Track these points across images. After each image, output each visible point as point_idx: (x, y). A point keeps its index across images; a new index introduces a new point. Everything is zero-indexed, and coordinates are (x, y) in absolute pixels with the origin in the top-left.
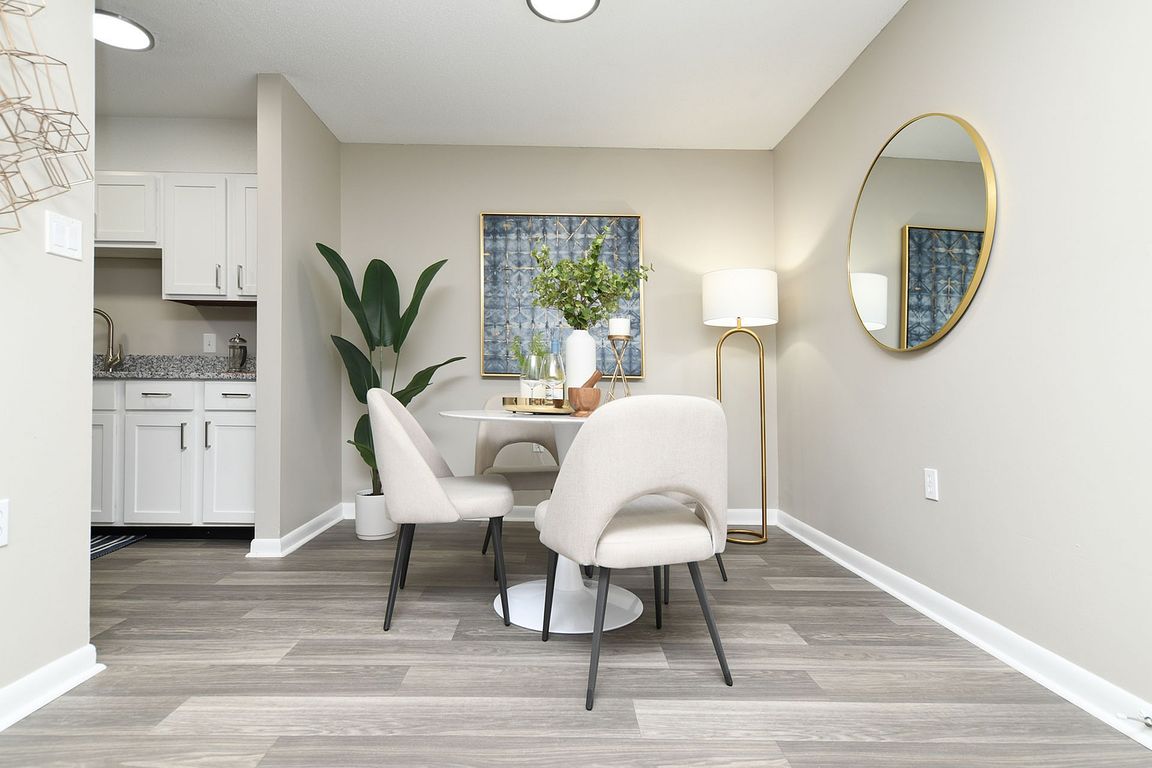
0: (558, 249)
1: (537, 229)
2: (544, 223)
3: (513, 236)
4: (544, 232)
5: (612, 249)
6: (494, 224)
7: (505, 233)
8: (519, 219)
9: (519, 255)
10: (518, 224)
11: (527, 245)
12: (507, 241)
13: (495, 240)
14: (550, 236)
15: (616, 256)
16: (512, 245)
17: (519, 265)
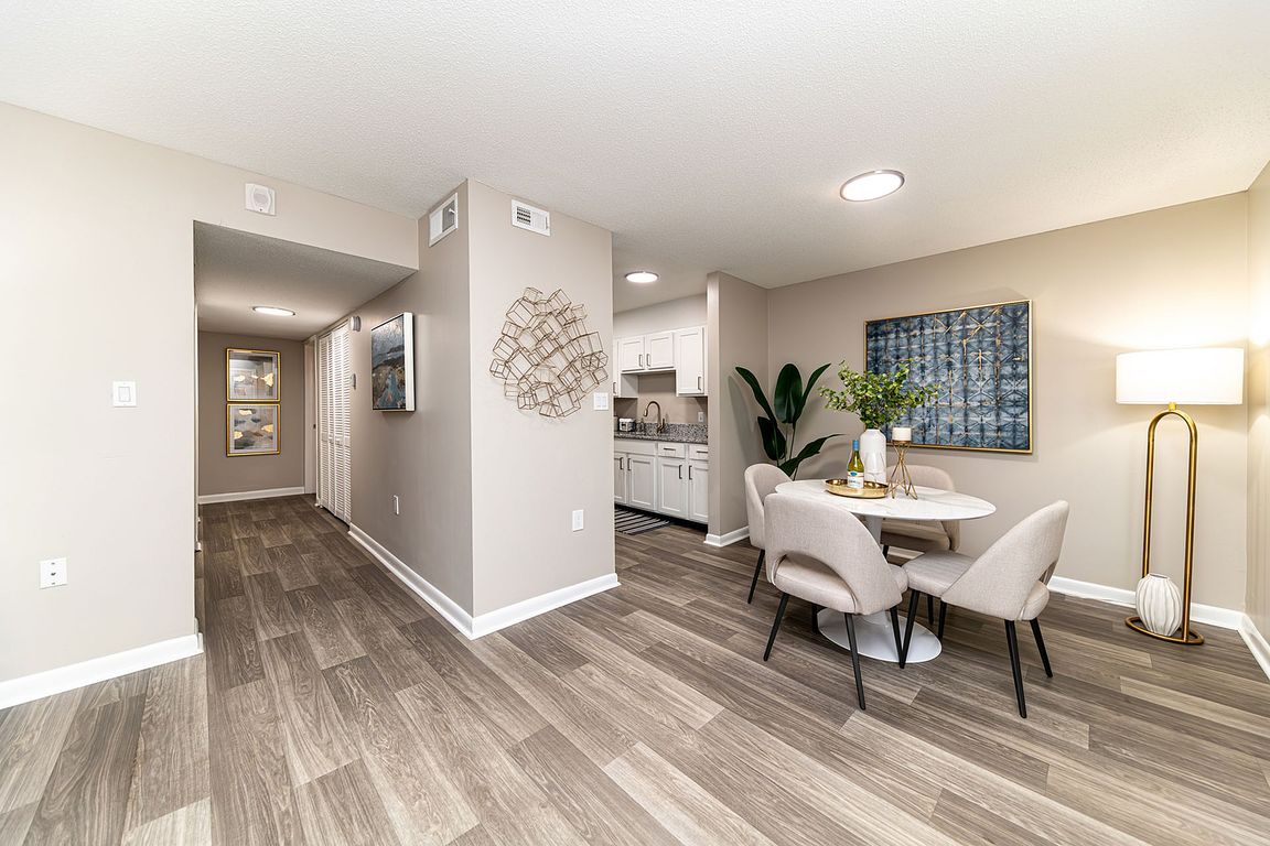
0: (935, 341)
1: (915, 328)
2: (922, 322)
3: (893, 336)
4: (922, 329)
5: (994, 335)
6: (876, 329)
7: (885, 334)
8: (897, 322)
9: (898, 350)
10: (897, 325)
11: (905, 341)
12: (887, 340)
13: (877, 340)
14: (928, 331)
15: (998, 342)
16: (891, 343)
17: (898, 357)
